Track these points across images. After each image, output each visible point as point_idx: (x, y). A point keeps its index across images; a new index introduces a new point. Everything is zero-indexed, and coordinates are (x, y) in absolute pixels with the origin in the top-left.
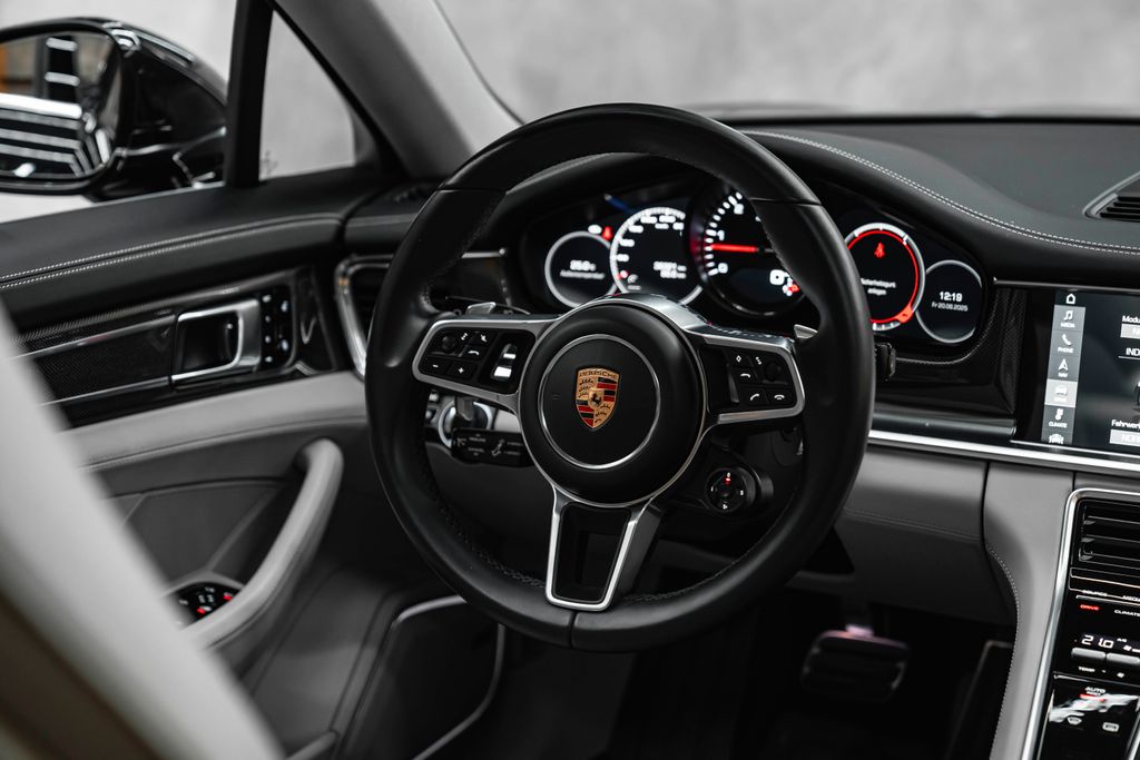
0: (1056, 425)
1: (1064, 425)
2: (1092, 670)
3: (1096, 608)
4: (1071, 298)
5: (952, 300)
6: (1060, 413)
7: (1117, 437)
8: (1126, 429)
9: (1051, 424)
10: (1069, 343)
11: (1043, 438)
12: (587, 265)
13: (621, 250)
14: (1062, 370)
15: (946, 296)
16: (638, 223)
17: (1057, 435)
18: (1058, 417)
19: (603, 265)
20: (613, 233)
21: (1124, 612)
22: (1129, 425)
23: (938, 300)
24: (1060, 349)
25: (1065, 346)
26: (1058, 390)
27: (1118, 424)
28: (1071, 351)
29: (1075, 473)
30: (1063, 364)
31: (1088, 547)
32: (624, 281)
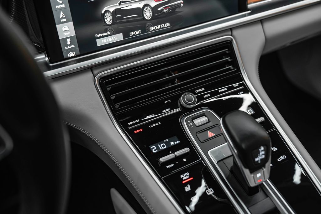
0: (69, 47)
1: (73, 46)
2: (172, 165)
3: (141, 130)
6: (69, 40)
7: (100, 42)
8: (103, 37)
9: (66, 48)
10: (61, 2)
11: (65, 56)
14: (63, 18)
17: (71, 53)
18: (69, 43)
21: (153, 125)
22: (104, 34)
24: (57, 7)
25: (59, 4)
26: (64, 29)
27: (99, 36)
28: (63, 6)
29: (91, 68)
30: (62, 15)
31: (116, 101)
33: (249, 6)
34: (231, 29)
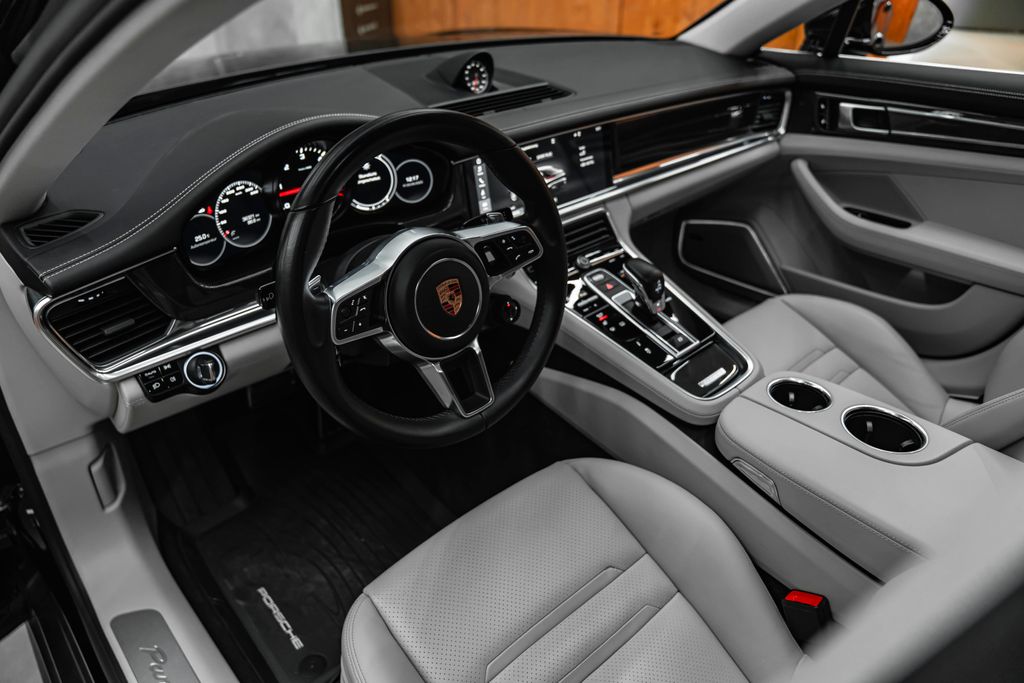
4: (479, 161)
5: (412, 180)
10: (483, 182)
12: (204, 236)
13: (221, 217)
14: (483, 196)
15: (409, 179)
16: (225, 197)
19: (214, 232)
20: (214, 209)
23: (406, 182)
24: (480, 186)
25: (481, 184)
26: (484, 204)
28: (484, 185)
30: (483, 193)
32: (229, 236)
33: (615, 182)
34: (603, 203)
